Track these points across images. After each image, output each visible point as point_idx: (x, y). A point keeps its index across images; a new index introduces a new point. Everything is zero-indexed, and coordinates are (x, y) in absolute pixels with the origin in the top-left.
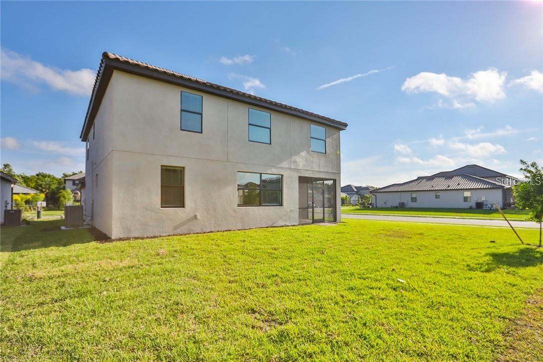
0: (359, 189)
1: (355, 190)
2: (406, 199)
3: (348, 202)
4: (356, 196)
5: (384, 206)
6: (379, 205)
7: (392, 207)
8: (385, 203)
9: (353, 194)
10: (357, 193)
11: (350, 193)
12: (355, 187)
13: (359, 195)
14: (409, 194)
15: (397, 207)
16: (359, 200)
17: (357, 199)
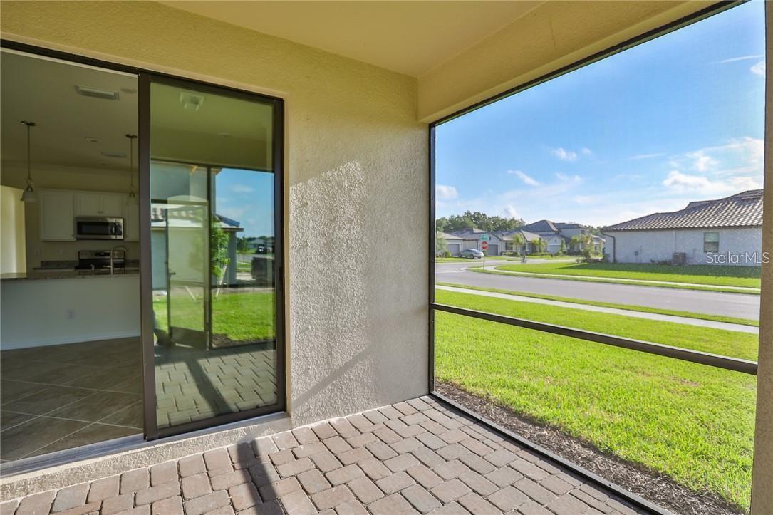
0: (561, 227)
1: (555, 229)
2: (691, 245)
3: (543, 249)
4: (556, 238)
5: (633, 259)
6: (621, 257)
7: (653, 261)
8: (637, 253)
9: (550, 235)
10: (557, 233)
11: (546, 233)
12: (554, 224)
13: (562, 236)
14: (700, 234)
15: (665, 263)
16: (562, 246)
17: (560, 244)
